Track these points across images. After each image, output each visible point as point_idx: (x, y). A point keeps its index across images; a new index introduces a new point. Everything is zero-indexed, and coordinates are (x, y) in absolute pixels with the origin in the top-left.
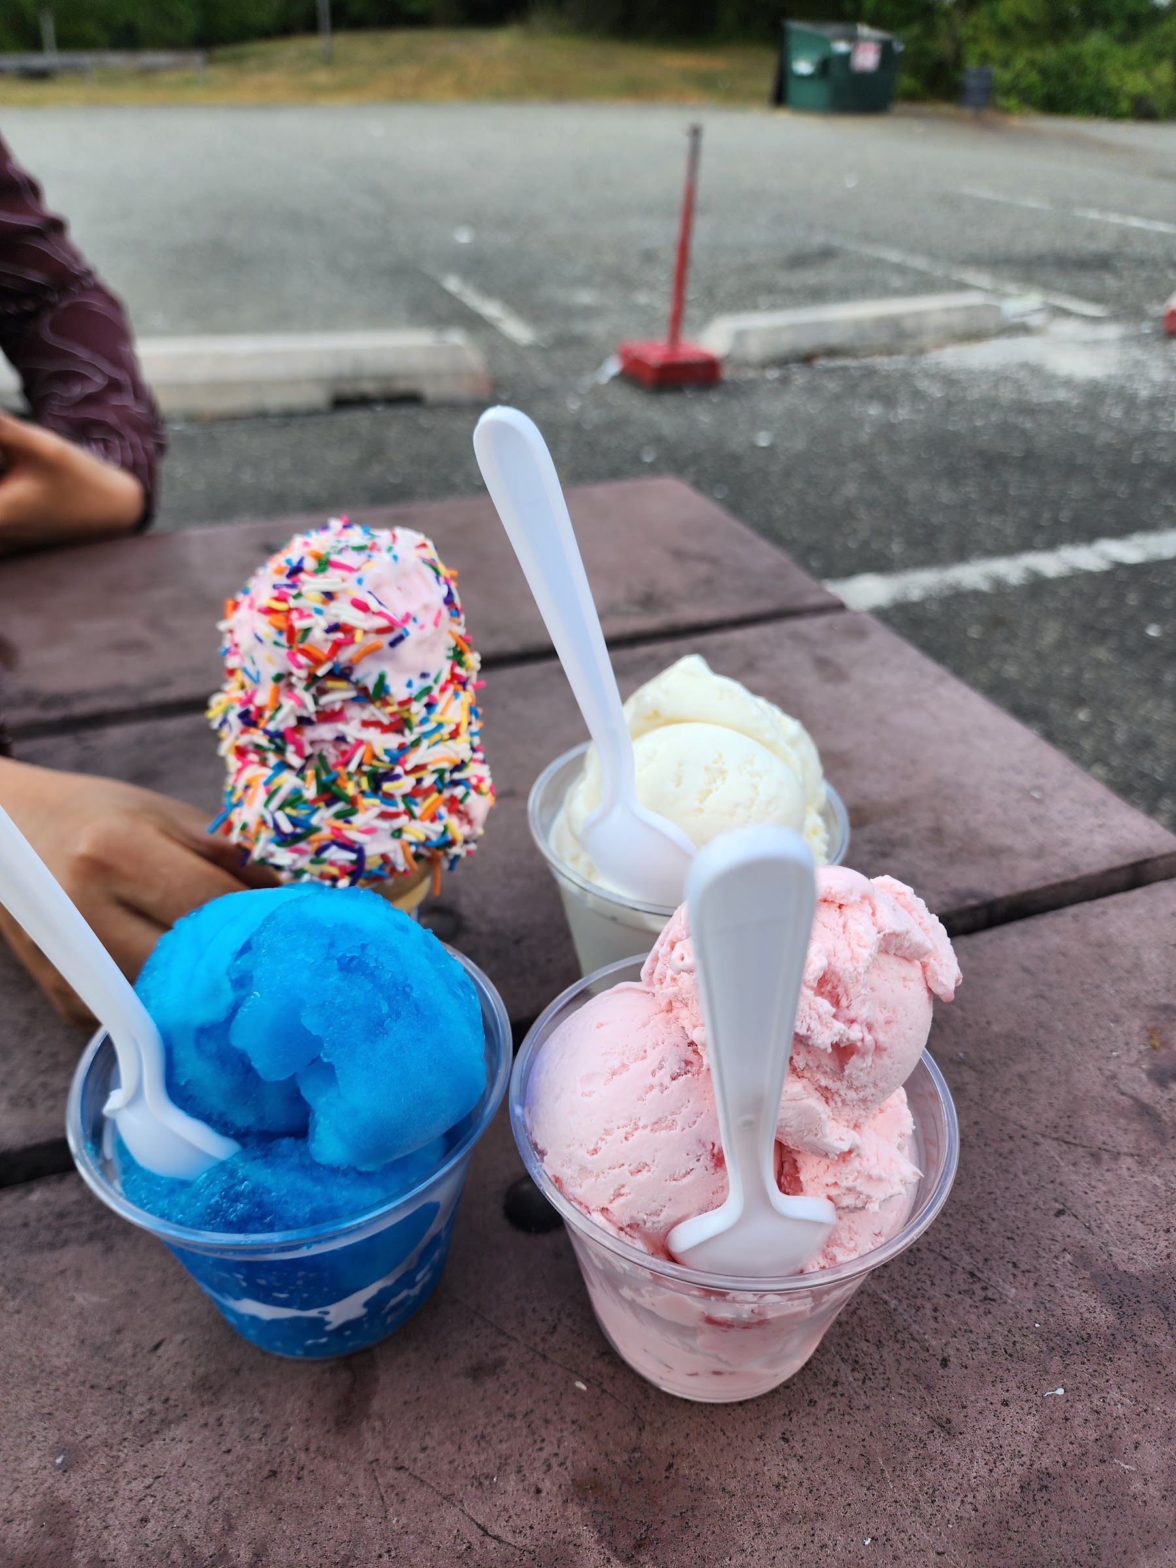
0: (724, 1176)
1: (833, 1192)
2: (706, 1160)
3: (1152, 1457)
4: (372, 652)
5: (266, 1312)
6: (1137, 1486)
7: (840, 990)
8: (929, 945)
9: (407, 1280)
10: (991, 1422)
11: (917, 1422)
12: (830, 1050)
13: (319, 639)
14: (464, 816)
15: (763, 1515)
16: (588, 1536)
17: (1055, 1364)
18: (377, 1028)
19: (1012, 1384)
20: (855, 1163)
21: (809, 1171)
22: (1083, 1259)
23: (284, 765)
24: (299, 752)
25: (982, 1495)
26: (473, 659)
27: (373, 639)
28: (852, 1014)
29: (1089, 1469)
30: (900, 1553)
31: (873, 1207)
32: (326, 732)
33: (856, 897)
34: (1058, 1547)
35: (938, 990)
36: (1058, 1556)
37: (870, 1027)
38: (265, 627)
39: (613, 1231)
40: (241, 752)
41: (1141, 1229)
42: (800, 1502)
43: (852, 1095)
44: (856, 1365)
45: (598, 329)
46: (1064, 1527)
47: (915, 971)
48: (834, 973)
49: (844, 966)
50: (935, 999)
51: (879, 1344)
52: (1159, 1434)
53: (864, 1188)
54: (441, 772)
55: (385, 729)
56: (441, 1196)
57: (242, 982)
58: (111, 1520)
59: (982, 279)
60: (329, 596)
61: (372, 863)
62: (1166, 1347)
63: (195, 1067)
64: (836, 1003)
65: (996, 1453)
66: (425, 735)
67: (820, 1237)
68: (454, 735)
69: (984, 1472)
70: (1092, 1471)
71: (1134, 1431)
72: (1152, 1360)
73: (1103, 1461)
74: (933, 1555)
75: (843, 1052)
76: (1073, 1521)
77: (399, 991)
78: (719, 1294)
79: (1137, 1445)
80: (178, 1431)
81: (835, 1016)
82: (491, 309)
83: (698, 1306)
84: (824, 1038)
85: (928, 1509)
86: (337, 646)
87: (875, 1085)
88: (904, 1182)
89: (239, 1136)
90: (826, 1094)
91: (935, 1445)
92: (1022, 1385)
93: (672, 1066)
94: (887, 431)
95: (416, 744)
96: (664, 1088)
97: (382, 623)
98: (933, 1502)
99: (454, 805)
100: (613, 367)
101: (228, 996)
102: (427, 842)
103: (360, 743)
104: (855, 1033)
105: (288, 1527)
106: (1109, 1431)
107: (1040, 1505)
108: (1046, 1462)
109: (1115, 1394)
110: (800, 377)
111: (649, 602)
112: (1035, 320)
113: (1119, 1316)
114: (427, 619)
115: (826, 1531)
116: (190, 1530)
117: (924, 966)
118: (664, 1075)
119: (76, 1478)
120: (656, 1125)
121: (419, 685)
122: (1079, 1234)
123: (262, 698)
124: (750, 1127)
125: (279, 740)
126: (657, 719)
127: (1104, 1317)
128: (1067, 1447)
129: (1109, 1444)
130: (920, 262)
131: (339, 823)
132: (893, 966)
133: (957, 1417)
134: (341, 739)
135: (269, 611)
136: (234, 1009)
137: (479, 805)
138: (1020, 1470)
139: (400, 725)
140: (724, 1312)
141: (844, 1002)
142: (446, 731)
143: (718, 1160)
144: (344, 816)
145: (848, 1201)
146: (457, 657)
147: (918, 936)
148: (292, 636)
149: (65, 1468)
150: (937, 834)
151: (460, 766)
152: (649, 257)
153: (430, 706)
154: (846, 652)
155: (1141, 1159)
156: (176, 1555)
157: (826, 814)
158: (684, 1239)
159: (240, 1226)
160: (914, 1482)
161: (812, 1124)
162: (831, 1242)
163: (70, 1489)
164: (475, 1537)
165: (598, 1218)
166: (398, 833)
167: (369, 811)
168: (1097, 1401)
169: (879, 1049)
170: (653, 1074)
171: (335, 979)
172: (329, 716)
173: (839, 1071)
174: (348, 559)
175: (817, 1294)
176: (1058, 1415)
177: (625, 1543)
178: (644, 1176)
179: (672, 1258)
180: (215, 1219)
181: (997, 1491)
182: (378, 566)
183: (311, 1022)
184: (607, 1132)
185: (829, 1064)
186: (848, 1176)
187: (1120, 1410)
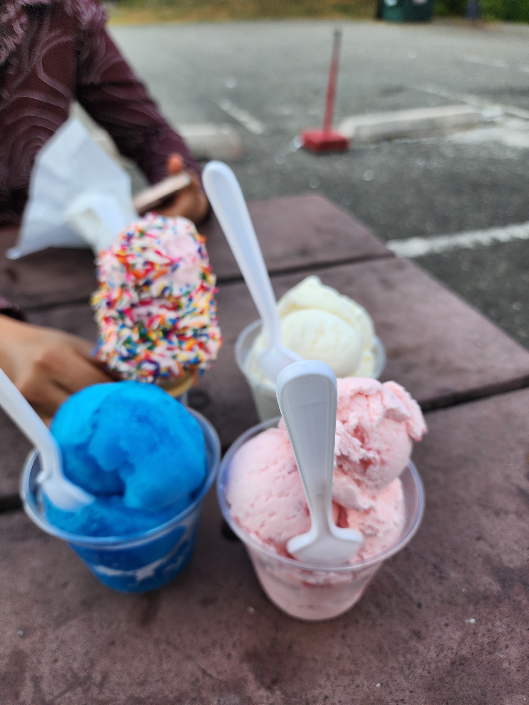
0: (310, 519)
1: (362, 527)
2: (303, 511)
3: (514, 652)
4: (162, 274)
5: (109, 572)
6: (506, 665)
7: (365, 435)
8: (408, 414)
9: (172, 560)
10: (439, 633)
11: (404, 632)
12: (358, 462)
13: (140, 267)
14: (206, 350)
15: (331, 671)
16: (251, 677)
17: (471, 608)
18: (153, 448)
19: (450, 616)
20: (372, 514)
21: (352, 518)
22: (488, 560)
23: (124, 326)
24: (132, 319)
25: (433, 666)
26: (212, 279)
27: (164, 268)
28: (370, 446)
29: (483, 657)
30: (393, 690)
31: (380, 535)
32: (142, 310)
33: (373, 392)
34: (467, 691)
35: (414, 436)
36: (467, 695)
37: (379, 452)
38: (116, 263)
39: (260, 542)
40: (107, 319)
41: (515, 547)
42: (348, 666)
43: (370, 483)
44: (378, 605)
45: (292, 125)
46: (470, 682)
47: (402, 427)
48: (362, 427)
49: (367, 424)
50: (412, 439)
51: (389, 596)
52: (518, 642)
53: (376, 526)
54: (195, 331)
55: (169, 309)
56: (187, 523)
57: (95, 426)
58: (43, 660)
59: (472, 100)
60: (144, 249)
61: (163, 371)
62: (524, 602)
63: (75, 464)
64: (362, 440)
65: (440, 648)
66: (188, 313)
67: (356, 548)
68: (202, 313)
69: (434, 656)
70: (485, 658)
71: (506, 640)
72: (517, 608)
73: (490, 653)
74: (408, 692)
75: (366, 463)
76: (475, 680)
77: (164, 432)
78: (309, 572)
79: (507, 647)
80: (73, 622)
81: (362, 447)
82: (243, 117)
83: (299, 577)
84: (356, 457)
85: (407, 672)
86: (148, 271)
87: (382, 479)
88: (395, 524)
89: (96, 494)
90: (359, 483)
91: (413, 643)
92: (455, 618)
93: (289, 468)
94: (427, 173)
95: (183, 317)
96: (284, 478)
97: (167, 261)
98: (410, 668)
99: (201, 345)
100: (297, 144)
101: (89, 431)
102: (188, 362)
103: (158, 316)
104: (371, 455)
105: (118, 666)
106: (495, 639)
107: (459, 672)
108: (464, 652)
109: (498, 623)
110: (386, 147)
111: (304, 252)
112: (499, 120)
113: (503, 587)
114: (189, 260)
115: (359, 680)
116: (76, 666)
117: (407, 425)
118: (285, 472)
119: (27, 641)
120: (281, 495)
121: (185, 290)
122: (486, 549)
123: (115, 295)
124: (321, 497)
125: (123, 314)
126: (294, 307)
127: (496, 587)
128: (474, 646)
129: (494, 645)
130: (444, 93)
131: (148, 352)
132: (391, 425)
133: (424, 631)
134: (149, 314)
135: (118, 256)
136: (91, 437)
137: (214, 346)
138: (451, 656)
139: (176, 307)
140: (311, 580)
141: (366, 440)
142: (199, 311)
143: (308, 512)
144: (151, 349)
145: (369, 531)
146: (204, 277)
147: (404, 410)
148: (128, 267)
149: (23, 637)
150: (433, 362)
151: (204, 327)
152: (317, 92)
153: (190, 299)
154: (395, 276)
155: (519, 514)
156: (69, 676)
157: (375, 351)
158: (293, 546)
159: (96, 534)
160: (401, 659)
161: (351, 496)
162: (362, 549)
163: (25, 645)
164: (200, 674)
165: (253, 536)
166: (174, 357)
167: (162, 346)
168: (490, 626)
169: (383, 462)
170: (280, 471)
171: (135, 425)
172: (144, 303)
173: (364, 472)
174: (154, 232)
175: (354, 573)
176: (471, 631)
177: (267, 680)
178: (274, 518)
179: (290, 556)
180: (85, 530)
181: (440, 665)
182: (167, 235)
183: (124, 444)
184: (258, 497)
185: (359, 469)
186: (369, 521)
187: (500, 630)
